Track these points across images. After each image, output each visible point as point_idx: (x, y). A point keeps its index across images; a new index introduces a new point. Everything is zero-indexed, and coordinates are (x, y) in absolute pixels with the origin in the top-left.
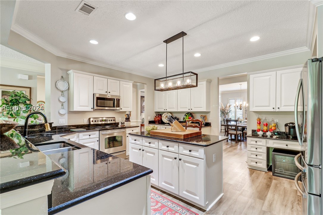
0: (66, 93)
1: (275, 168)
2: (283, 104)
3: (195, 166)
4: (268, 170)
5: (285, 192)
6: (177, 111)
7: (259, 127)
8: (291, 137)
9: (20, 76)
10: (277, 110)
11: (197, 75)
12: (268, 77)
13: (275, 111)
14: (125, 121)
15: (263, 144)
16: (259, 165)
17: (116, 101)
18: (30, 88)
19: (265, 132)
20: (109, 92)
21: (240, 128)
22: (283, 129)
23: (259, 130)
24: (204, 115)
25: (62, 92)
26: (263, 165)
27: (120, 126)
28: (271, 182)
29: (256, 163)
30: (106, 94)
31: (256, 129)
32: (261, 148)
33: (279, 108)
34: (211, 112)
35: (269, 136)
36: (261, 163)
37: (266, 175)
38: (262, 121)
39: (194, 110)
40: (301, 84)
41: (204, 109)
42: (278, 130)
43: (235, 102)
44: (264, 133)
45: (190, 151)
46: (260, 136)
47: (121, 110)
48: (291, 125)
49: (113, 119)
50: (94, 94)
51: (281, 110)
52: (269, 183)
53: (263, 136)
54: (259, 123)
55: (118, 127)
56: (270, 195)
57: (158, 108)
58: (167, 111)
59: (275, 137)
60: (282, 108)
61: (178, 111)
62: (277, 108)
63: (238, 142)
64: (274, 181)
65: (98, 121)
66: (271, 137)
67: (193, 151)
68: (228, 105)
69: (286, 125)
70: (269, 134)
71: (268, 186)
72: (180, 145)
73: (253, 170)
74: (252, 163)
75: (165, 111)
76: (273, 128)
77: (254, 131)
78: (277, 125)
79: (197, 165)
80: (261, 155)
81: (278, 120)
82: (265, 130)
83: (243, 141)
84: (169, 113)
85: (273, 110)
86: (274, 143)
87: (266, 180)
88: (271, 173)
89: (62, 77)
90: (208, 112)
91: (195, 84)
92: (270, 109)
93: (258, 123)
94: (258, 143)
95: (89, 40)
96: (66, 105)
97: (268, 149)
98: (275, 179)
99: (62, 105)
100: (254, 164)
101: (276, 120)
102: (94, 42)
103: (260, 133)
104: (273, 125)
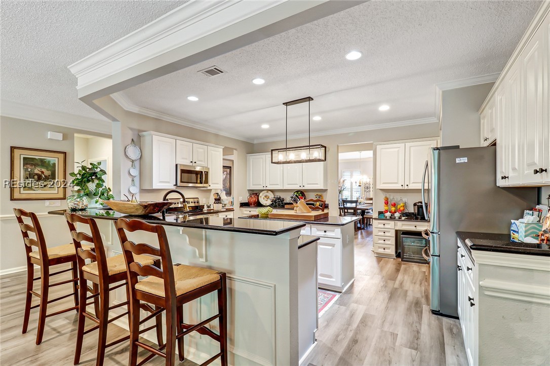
0: (137, 164)
1: (403, 253)
2: (412, 181)
3: (330, 247)
4: (396, 257)
5: (414, 273)
6: (282, 189)
7: (386, 208)
8: (420, 218)
9: (50, 135)
10: (406, 188)
11: (325, 147)
12: (397, 149)
13: (403, 188)
14: (215, 203)
15: (392, 227)
16: (387, 251)
17: (204, 174)
18: (65, 153)
19: (393, 213)
20: (195, 162)
21: (359, 211)
22: (411, 209)
23: (386, 211)
24: (319, 194)
25: (133, 161)
26: (392, 251)
27: (205, 209)
28: (400, 267)
29: (384, 249)
30: (191, 164)
31: (383, 210)
32: (389, 232)
33: (407, 185)
34: (328, 190)
35: (397, 218)
36: (389, 248)
37: (395, 261)
38: (389, 200)
39: (307, 187)
40: (427, 165)
41: (320, 186)
42: (406, 211)
43: (351, 176)
44: (392, 215)
45: (325, 232)
46: (388, 218)
47: (209, 188)
48: (420, 204)
49: (196, 200)
50: (176, 165)
51: (410, 187)
52: (398, 268)
53: (391, 218)
54: (387, 203)
55: (202, 211)
56: (400, 277)
57: (253, 185)
58: (267, 188)
59: (403, 218)
60: (411, 185)
61: (284, 189)
62: (406, 185)
63: (358, 230)
64: (403, 267)
65: (178, 203)
66: (400, 218)
67: (328, 231)
68: (342, 180)
69: (415, 205)
70: (397, 215)
71: (398, 270)
72: (312, 226)
73: (380, 258)
74: (379, 250)
75: (265, 188)
76: (402, 208)
77: (380, 213)
78: (405, 206)
79: (333, 245)
80: (389, 240)
81: (406, 199)
82: (393, 211)
83: (364, 229)
84: (269, 192)
85: (401, 188)
86: (403, 224)
87: (395, 266)
88: (400, 260)
89: (133, 140)
90: (326, 190)
91: (323, 159)
92: (398, 187)
93: (385, 203)
94: (386, 226)
95: (187, 97)
96: (137, 180)
97: (397, 231)
98: (404, 264)
99: (133, 180)
100: (381, 251)
101: (405, 200)
102: (193, 99)
103: (388, 215)
104: (402, 204)
